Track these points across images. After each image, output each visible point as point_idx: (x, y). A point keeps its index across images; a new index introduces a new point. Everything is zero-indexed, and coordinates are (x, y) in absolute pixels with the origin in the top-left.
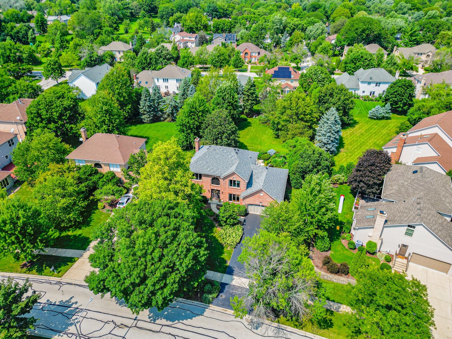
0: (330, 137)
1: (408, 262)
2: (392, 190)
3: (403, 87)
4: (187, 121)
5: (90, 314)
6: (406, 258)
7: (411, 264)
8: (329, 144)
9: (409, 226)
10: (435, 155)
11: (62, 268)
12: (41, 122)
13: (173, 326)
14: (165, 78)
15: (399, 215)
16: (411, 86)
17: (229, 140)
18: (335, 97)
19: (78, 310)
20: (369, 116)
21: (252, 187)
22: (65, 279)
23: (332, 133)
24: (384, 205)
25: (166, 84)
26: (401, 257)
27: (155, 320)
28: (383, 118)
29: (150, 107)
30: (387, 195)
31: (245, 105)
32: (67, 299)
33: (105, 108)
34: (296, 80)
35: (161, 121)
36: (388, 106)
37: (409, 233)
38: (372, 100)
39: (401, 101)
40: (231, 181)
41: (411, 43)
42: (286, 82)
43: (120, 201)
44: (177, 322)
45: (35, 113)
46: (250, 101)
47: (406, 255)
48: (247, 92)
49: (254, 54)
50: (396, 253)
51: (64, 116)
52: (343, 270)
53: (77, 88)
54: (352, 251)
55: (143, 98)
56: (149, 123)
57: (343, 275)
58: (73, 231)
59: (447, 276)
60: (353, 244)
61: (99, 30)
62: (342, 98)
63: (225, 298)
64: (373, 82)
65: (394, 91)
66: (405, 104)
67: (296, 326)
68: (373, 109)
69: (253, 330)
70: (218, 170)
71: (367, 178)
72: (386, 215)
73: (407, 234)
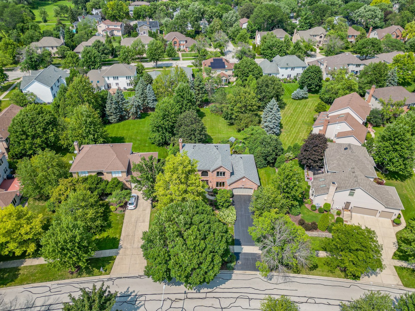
0: (275, 123)
1: (351, 212)
2: (334, 164)
3: (315, 72)
4: (162, 122)
5: (148, 297)
6: (350, 211)
7: (353, 214)
8: (275, 128)
9: (351, 190)
10: (350, 129)
11: (107, 267)
12: (27, 139)
13: (213, 291)
14: (114, 76)
15: (343, 182)
16: (320, 71)
17: (200, 135)
18: (270, 87)
19: (137, 296)
20: (292, 97)
21: (235, 175)
22: (113, 275)
23: (276, 120)
24: (330, 175)
25: (117, 81)
26: (346, 210)
27: (199, 291)
28: (303, 98)
29: (116, 109)
30: (331, 168)
31: (197, 98)
32: (125, 290)
33: (89, 120)
34: (229, 70)
35: (125, 119)
36: (305, 88)
37: (351, 194)
38: (290, 82)
39: (313, 84)
40: (218, 172)
41: (306, 25)
42: (221, 72)
43: (130, 202)
44: (215, 288)
45: (20, 131)
46: (200, 94)
47: (350, 209)
48: (198, 87)
49: (182, 43)
50: (343, 209)
51: (47, 130)
52: (313, 227)
53: (32, 94)
54: (314, 212)
55: (109, 101)
56: (116, 123)
57: (314, 230)
58: (99, 235)
59: (376, 218)
60: (314, 207)
61: (22, 24)
62: (276, 87)
63: (242, 263)
64: (289, 67)
65: (308, 76)
66: (316, 86)
67: (295, 272)
68: (295, 92)
69: (268, 281)
70: (206, 165)
71: (313, 156)
72: (336, 185)
73: (350, 195)
